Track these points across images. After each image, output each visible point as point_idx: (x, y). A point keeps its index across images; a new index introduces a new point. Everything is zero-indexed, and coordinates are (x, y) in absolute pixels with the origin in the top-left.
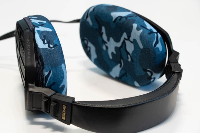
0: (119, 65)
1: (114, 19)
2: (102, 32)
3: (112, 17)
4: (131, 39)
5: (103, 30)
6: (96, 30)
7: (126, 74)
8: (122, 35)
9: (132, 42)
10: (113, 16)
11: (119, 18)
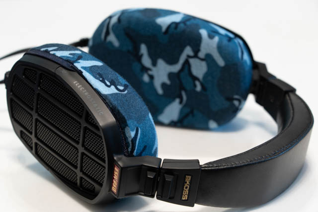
0: (177, 101)
1: (164, 29)
2: (140, 54)
3: (159, 27)
4: (202, 54)
5: (144, 49)
6: (129, 52)
7: (192, 112)
8: (181, 51)
9: (202, 60)
10: (162, 25)
11: (173, 26)
